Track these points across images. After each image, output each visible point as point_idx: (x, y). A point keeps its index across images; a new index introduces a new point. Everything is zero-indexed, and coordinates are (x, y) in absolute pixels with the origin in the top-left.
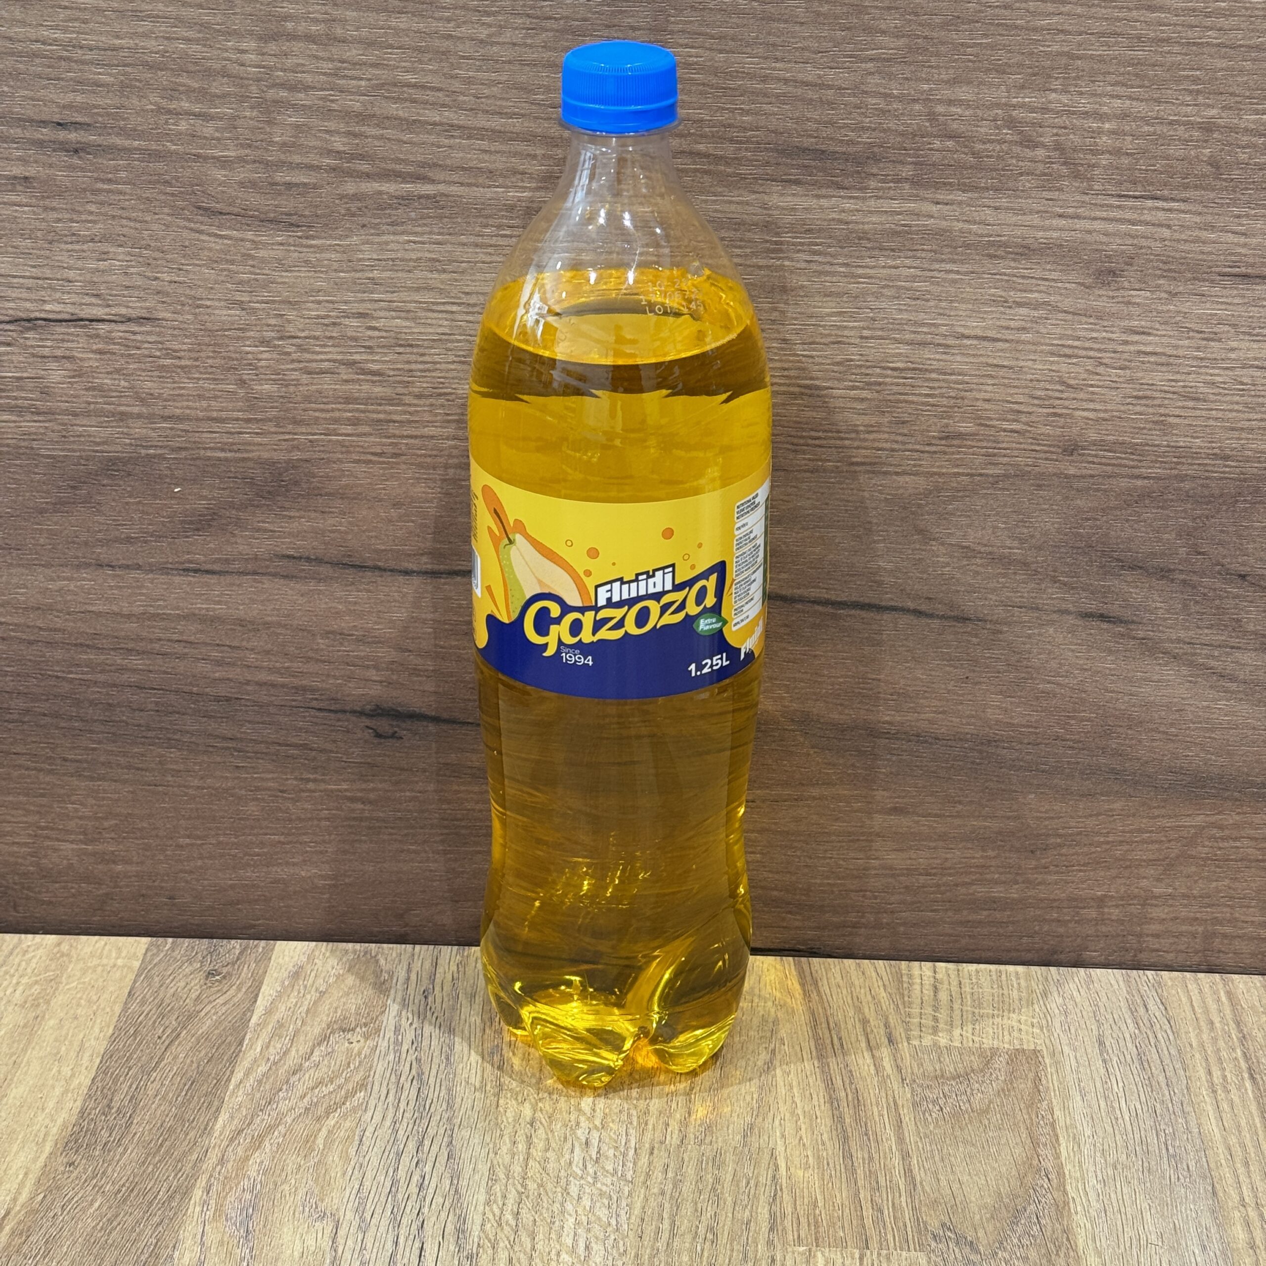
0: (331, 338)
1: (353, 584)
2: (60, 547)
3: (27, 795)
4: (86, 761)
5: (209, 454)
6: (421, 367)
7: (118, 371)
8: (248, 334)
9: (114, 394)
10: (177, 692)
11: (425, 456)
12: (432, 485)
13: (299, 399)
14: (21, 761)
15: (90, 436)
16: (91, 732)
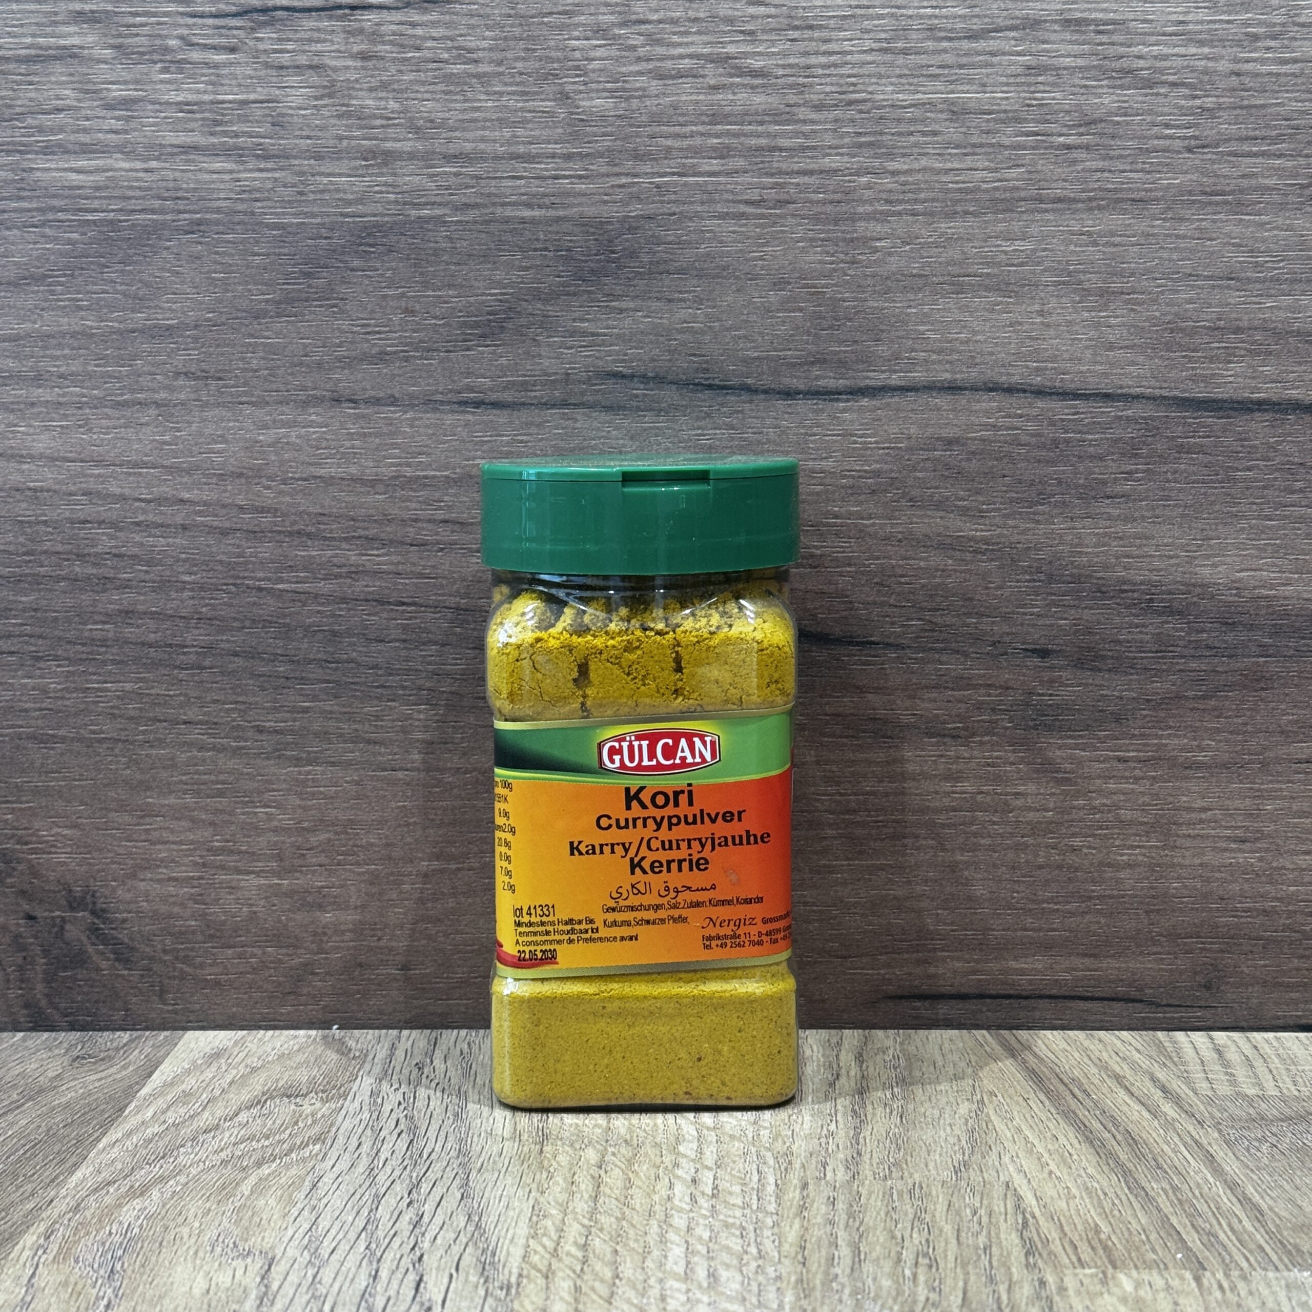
0: (696, 20)
1: (708, 415)
2: (281, 372)
3: (197, 793)
4: (292, 732)
5: (509, 212)
6: (823, 60)
7: (384, 86)
8: (576, 20)
9: (378, 122)
10: (435, 607)
11: (824, 202)
12: (831, 249)
13: (644, 118)
14: (195, 735)
15: (338, 191)
16: (303, 680)
